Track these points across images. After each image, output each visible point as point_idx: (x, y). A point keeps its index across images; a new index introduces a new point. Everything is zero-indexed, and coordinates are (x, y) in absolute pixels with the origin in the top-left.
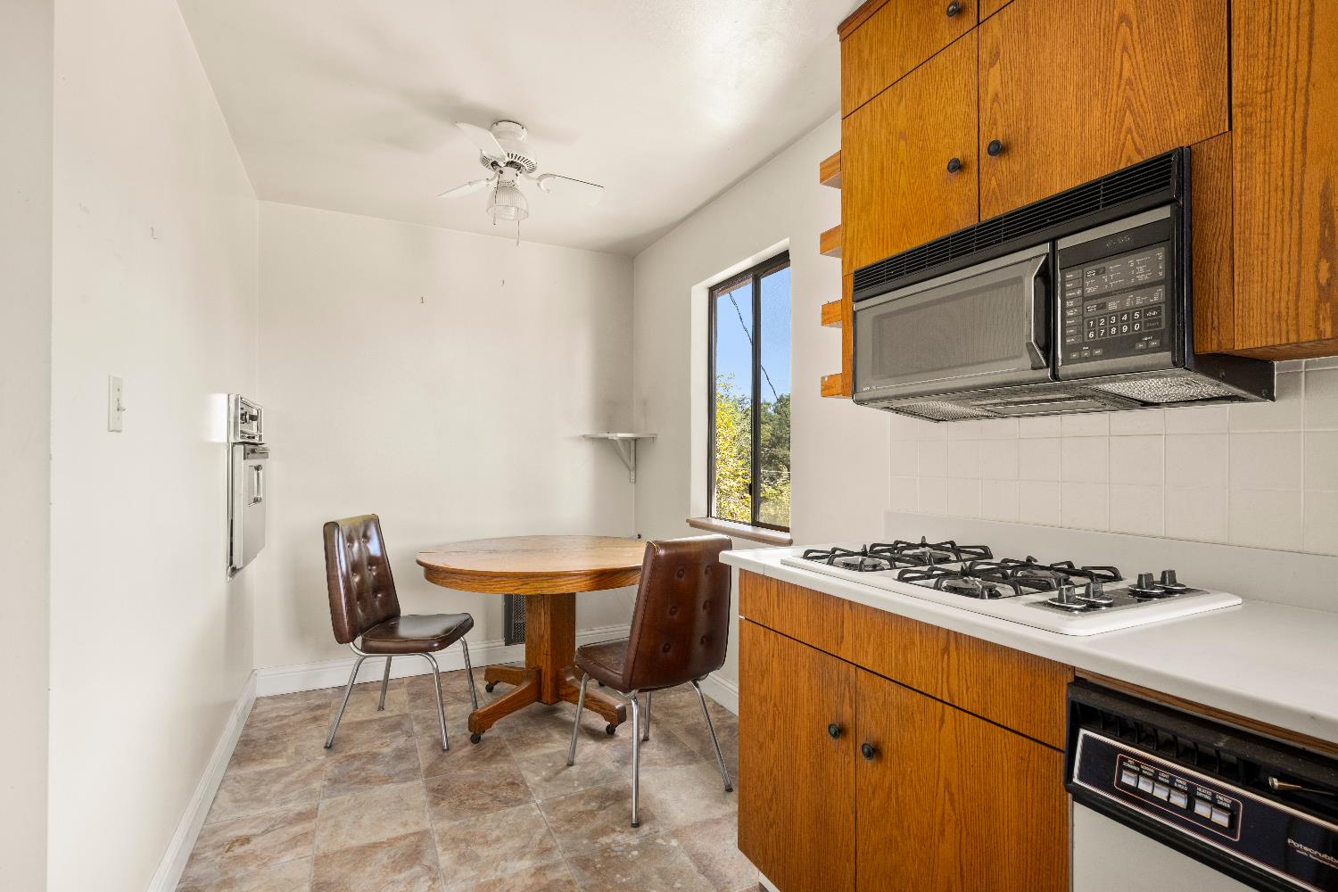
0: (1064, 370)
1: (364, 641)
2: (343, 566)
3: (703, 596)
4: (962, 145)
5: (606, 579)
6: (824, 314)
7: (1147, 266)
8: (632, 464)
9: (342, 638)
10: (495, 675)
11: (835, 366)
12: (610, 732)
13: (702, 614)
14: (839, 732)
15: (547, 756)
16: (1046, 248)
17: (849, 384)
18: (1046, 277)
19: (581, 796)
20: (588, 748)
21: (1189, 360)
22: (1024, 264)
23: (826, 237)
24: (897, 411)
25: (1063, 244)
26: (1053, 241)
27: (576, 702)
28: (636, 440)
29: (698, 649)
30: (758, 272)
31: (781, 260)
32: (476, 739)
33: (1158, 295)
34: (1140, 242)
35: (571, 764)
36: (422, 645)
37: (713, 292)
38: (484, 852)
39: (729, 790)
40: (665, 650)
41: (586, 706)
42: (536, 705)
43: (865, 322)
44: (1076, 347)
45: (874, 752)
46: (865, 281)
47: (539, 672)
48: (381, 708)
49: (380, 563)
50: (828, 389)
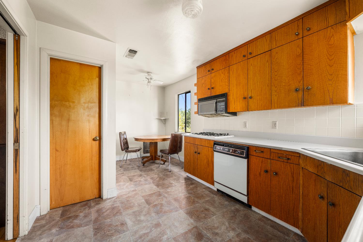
0: (217, 113)
1: (126, 150)
2: (122, 139)
3: (179, 141)
4: (209, 87)
5: (164, 140)
6: (195, 103)
7: (223, 104)
8: (164, 123)
9: (122, 150)
10: (143, 158)
11: (196, 110)
12: (164, 164)
13: (179, 144)
14: (196, 152)
15: (155, 167)
16: (216, 100)
17: (197, 113)
18: (216, 103)
19: (162, 170)
20: (161, 165)
21: (227, 113)
22: (214, 101)
23: (195, 93)
24: (203, 116)
25: (218, 100)
26: (217, 100)
27: (159, 160)
28: (165, 119)
29: (178, 149)
30: (186, 93)
31: (190, 92)
32: (143, 165)
33: (224, 107)
34: (223, 101)
35: (159, 167)
36: (135, 151)
37: (178, 95)
38: (150, 175)
39: (182, 168)
40: (174, 149)
41: (161, 160)
42: (151, 161)
43: (199, 105)
44: (219, 111)
45: (199, 153)
46: (200, 100)
47: (152, 156)
48: (126, 163)
49: (126, 139)
50: (195, 113)
